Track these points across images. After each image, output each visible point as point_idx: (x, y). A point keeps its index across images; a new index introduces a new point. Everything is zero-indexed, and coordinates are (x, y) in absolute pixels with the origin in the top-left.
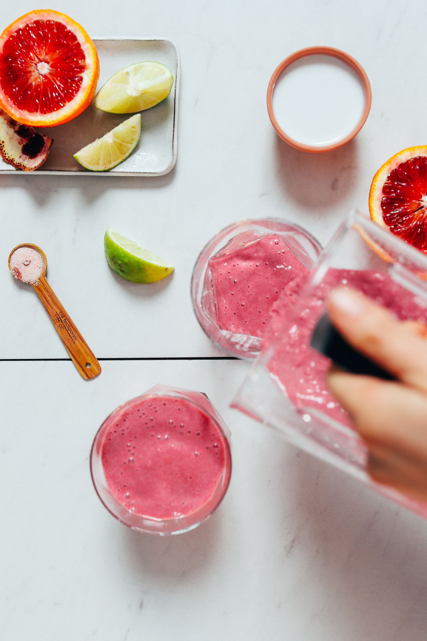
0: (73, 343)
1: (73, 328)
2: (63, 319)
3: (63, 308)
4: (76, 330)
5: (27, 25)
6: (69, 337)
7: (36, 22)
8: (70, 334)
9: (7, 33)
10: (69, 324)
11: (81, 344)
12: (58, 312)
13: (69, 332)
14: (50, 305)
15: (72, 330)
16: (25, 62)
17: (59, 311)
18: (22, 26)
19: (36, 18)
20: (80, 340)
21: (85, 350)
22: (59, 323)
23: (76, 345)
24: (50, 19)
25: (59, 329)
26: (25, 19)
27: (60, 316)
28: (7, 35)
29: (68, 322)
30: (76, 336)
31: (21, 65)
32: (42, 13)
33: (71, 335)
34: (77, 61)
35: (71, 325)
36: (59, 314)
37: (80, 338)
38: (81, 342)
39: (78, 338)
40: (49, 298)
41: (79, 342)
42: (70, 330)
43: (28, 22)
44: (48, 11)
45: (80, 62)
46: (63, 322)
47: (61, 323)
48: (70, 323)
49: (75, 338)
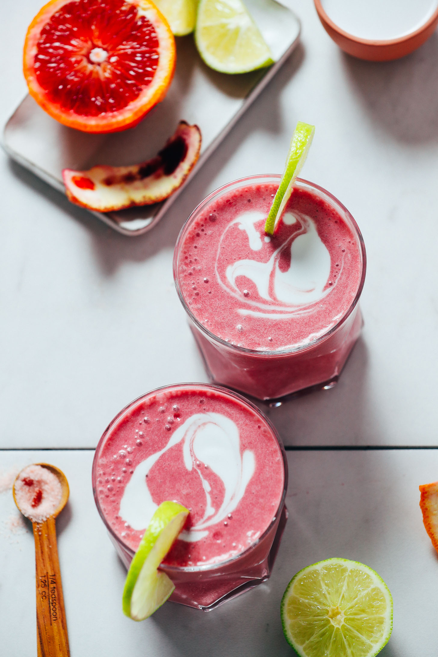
0: (49, 625)
1: (59, 603)
2: (52, 586)
3: (59, 571)
4: (62, 609)
5: (39, 45)
6: (48, 614)
7: (43, 32)
8: (52, 610)
9: (28, 73)
10: (56, 596)
11: (59, 630)
12: (50, 573)
13: (52, 607)
14: (43, 560)
15: (57, 606)
16: (77, 72)
17: (52, 573)
18: (34, 51)
19: (37, 30)
20: (61, 624)
21: (61, 641)
22: (44, 589)
23: (52, 629)
24: (50, 15)
25: (40, 596)
26: (31, 43)
27: (50, 580)
28: (31, 75)
29: (56, 593)
30: (58, 616)
31: (76, 77)
32: (38, 20)
33: (52, 612)
34: (122, 12)
35: (59, 599)
36: (49, 577)
37: (62, 622)
38: (61, 628)
39: (60, 621)
40: (46, 549)
41: (58, 627)
42: (54, 604)
43: (36, 42)
44: (41, 12)
45: (123, 8)
46: (50, 590)
47: (47, 591)
48: (59, 595)
49: (55, 619)
